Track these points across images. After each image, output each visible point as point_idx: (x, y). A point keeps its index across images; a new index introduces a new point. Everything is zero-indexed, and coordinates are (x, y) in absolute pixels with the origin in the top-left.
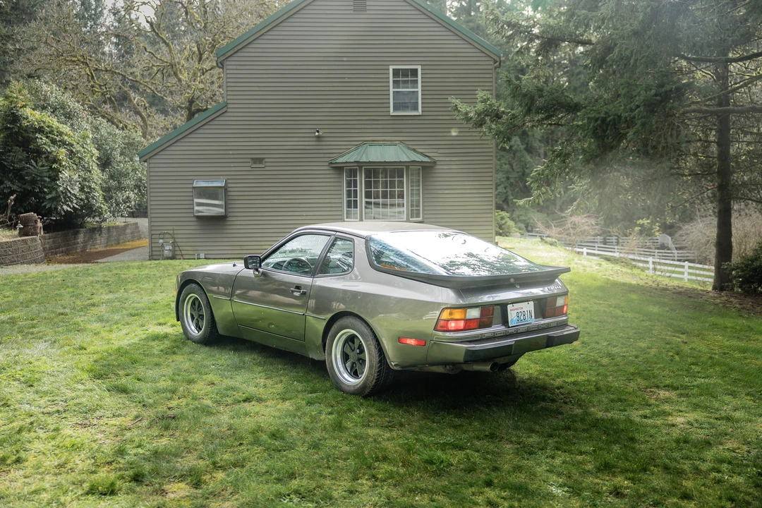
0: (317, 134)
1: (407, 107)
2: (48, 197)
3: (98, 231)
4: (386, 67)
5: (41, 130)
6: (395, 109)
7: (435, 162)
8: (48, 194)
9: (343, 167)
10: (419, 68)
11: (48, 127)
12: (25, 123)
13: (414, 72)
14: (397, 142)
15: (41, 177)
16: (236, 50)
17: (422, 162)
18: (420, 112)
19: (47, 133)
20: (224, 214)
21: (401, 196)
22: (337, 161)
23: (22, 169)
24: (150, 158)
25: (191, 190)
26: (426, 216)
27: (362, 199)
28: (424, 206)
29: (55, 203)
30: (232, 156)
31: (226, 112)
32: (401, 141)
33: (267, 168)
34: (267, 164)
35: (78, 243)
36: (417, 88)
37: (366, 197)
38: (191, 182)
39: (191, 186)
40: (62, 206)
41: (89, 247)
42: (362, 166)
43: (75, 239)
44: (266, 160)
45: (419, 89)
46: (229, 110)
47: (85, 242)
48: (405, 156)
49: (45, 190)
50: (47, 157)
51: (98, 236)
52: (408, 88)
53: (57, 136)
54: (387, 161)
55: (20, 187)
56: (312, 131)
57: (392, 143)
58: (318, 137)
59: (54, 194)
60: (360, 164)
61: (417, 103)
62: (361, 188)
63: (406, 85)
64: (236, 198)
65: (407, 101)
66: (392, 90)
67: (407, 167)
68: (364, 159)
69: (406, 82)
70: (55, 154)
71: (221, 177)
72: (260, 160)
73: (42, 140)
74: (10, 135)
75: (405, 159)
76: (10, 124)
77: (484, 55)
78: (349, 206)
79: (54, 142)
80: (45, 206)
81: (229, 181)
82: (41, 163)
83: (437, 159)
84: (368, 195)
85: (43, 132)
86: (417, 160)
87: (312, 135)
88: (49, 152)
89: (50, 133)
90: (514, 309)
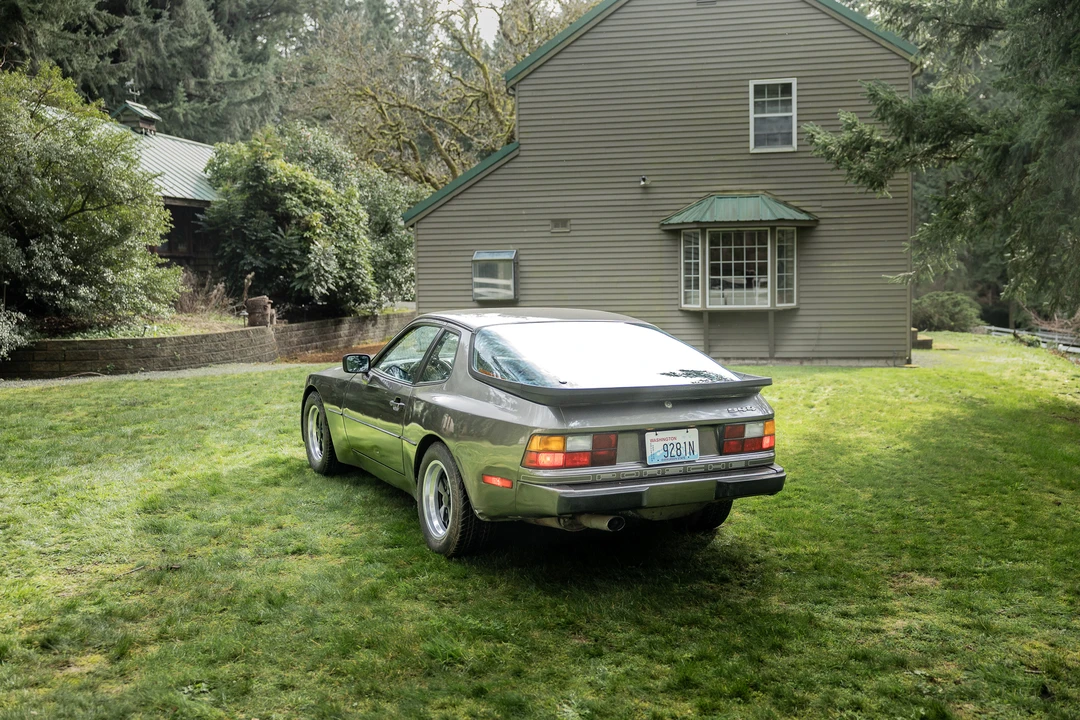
0: (643, 183)
1: (776, 140)
2: (297, 275)
3: (371, 320)
4: (745, 83)
5: (291, 188)
6: (757, 144)
7: (817, 221)
8: (299, 271)
9: (680, 230)
10: (794, 82)
11: (301, 183)
12: (271, 180)
13: (787, 88)
14: (760, 192)
15: (290, 249)
16: (531, 69)
17: (795, 220)
18: (794, 146)
19: (300, 192)
20: (512, 298)
21: (763, 270)
22: (671, 222)
23: (267, 239)
24: (417, 222)
25: (470, 264)
26: (802, 301)
27: (705, 276)
28: (799, 286)
29: (306, 283)
30: (526, 217)
31: (517, 156)
32: (765, 190)
33: (572, 234)
34: (573, 228)
35: (340, 337)
36: (791, 111)
37: (712, 274)
38: (470, 253)
39: (469, 259)
40: (315, 287)
41: (356, 341)
42: (705, 228)
43: (335, 331)
44: (572, 222)
45: (794, 113)
46: (522, 154)
47: (351, 335)
48: (769, 212)
49: (295, 266)
50: (298, 223)
51: (370, 326)
52: (777, 112)
53: (312, 195)
54: (741, 220)
55: (264, 263)
56: (637, 179)
57: (753, 194)
58: (645, 187)
59: (305, 272)
60: (702, 226)
61: (791, 133)
62: (704, 262)
63: (774, 108)
64: (531, 275)
65: (775, 131)
66: (752, 116)
67: (773, 229)
68: (707, 218)
69: (775, 103)
70: (307, 218)
71: (511, 247)
72: (564, 223)
73: (292, 201)
74: (255, 196)
75: (767, 216)
76: (254, 181)
77: (895, 57)
78: (688, 286)
79: (307, 203)
80: (294, 287)
81: (521, 252)
82: (289, 232)
83: (819, 216)
84: (714, 270)
85: (294, 190)
86: (787, 217)
87: (637, 185)
88: (300, 217)
89: (304, 191)
90: (658, 440)
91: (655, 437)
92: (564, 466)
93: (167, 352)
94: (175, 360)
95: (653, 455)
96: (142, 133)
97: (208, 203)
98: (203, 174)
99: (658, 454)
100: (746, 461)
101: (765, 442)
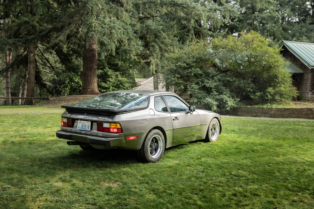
90: (81, 123)
91: (80, 122)
92: (64, 126)
93: (273, 112)
94: (275, 115)
99: (80, 127)
101: (111, 130)
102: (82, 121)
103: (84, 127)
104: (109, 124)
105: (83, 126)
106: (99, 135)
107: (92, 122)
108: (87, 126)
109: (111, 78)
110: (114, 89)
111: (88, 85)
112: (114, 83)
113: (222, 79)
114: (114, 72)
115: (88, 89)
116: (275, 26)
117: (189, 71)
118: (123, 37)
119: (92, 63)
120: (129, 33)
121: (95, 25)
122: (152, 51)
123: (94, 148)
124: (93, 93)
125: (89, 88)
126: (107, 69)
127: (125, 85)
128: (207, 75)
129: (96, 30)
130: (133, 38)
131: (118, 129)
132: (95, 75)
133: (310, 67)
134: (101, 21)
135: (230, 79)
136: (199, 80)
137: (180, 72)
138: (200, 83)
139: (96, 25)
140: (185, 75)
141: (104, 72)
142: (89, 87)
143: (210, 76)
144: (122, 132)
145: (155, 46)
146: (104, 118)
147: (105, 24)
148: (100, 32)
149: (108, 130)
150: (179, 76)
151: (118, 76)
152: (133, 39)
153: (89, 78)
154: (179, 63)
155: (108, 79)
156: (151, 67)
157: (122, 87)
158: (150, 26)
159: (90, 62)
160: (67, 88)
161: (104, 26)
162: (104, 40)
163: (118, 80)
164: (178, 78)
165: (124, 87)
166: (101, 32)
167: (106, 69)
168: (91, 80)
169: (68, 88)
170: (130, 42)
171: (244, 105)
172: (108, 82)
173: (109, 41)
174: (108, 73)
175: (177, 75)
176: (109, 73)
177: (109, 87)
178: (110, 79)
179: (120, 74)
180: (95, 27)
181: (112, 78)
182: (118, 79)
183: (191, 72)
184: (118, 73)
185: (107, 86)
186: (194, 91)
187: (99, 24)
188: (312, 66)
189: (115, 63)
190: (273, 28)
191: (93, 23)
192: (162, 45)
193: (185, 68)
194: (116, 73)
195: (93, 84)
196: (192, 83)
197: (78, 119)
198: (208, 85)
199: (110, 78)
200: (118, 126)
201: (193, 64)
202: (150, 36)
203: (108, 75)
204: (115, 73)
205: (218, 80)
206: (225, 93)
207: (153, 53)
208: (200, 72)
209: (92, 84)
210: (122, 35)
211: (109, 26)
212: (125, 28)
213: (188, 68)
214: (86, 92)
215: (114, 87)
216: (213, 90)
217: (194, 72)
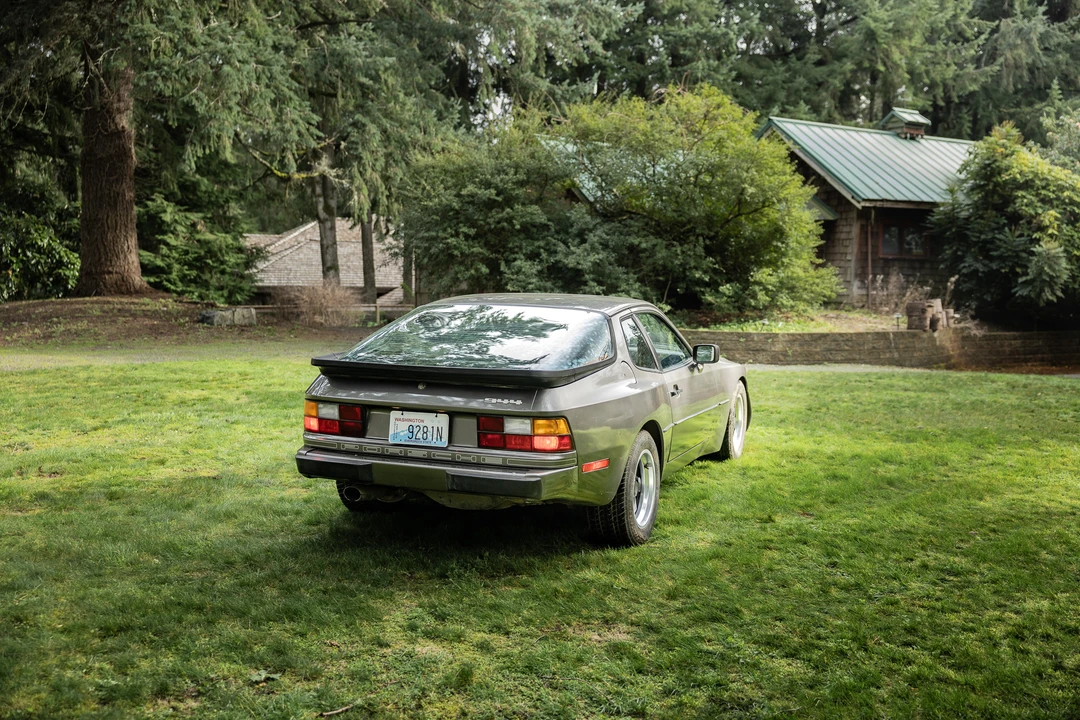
2: (1020, 280)
5: (1027, 185)
8: (1023, 275)
11: (1042, 179)
12: (1005, 177)
15: (1016, 251)
19: (1038, 189)
23: (992, 241)
29: (1029, 288)
50: (1029, 223)
53: (1054, 192)
55: (985, 265)
59: (1030, 276)
70: (1040, 218)
73: (1024, 201)
74: (985, 198)
76: (985, 179)
79: (1045, 201)
82: (1018, 233)
85: (1032, 187)
88: (1032, 216)
89: (1044, 188)
90: (404, 420)
91: (402, 417)
92: (320, 431)
93: (778, 347)
94: (785, 354)
95: (396, 435)
96: (906, 138)
97: (934, 204)
98: (958, 174)
99: (402, 434)
100: (504, 459)
101: (538, 443)
102: (408, 415)
103: (420, 436)
104: (528, 421)
105: (416, 430)
106: (487, 462)
107: (453, 414)
108: (430, 429)
109: (173, 233)
110: (187, 272)
111: (106, 260)
112: (186, 253)
113: (613, 240)
114: (183, 214)
115: (107, 277)
116: (718, 66)
117: (504, 214)
118: (256, 93)
119: (117, 180)
120: (275, 78)
121: (158, 43)
122: (357, 143)
123: (443, 507)
124: (124, 288)
125: (110, 273)
126: (159, 202)
127: (227, 258)
128: (564, 227)
129: (164, 64)
130: (292, 94)
131: (561, 437)
132: (129, 226)
133: (859, 202)
134: (179, 30)
135: (640, 243)
136: (537, 244)
137: (476, 217)
138: (544, 255)
139: (162, 45)
140: (493, 226)
141: (147, 212)
142: (110, 269)
143: (574, 230)
144: (573, 447)
145: (364, 125)
146: (506, 401)
147: (194, 44)
148: (177, 72)
149: (525, 442)
150: (472, 232)
151: (199, 227)
152: (291, 99)
153: (110, 237)
154: (471, 188)
155: (160, 237)
156: (356, 197)
157: (215, 265)
158: (348, 54)
159: (111, 175)
160: (10, 272)
161: (190, 49)
162: (195, 102)
163: (199, 241)
164: (467, 237)
165: (222, 267)
166: (182, 71)
167: (153, 200)
168: (115, 242)
169: (14, 271)
170: (281, 110)
171: (683, 324)
172: (164, 250)
173: (212, 103)
174: (162, 215)
175: (464, 229)
176: (167, 217)
177: (169, 266)
178: (171, 239)
179: (204, 218)
180: (157, 55)
181: (177, 235)
182: (198, 237)
183: (509, 220)
184: (194, 217)
185: (159, 262)
186: (524, 281)
187: (171, 40)
188: (864, 200)
189: (186, 180)
190: (712, 73)
191: (151, 37)
192: (387, 123)
193: (490, 205)
194: (188, 215)
195: (125, 257)
196: (517, 256)
197: (388, 408)
198: (571, 262)
199: (171, 235)
200: (563, 428)
201: (517, 192)
202: (347, 89)
203: (164, 222)
204: (186, 218)
205: (601, 244)
206: (624, 286)
207: (360, 150)
208: (543, 219)
209: (122, 256)
210: (254, 85)
211: (210, 49)
212: (263, 59)
213: (501, 206)
214: (98, 286)
215: (186, 267)
216: (587, 276)
217: (522, 217)
